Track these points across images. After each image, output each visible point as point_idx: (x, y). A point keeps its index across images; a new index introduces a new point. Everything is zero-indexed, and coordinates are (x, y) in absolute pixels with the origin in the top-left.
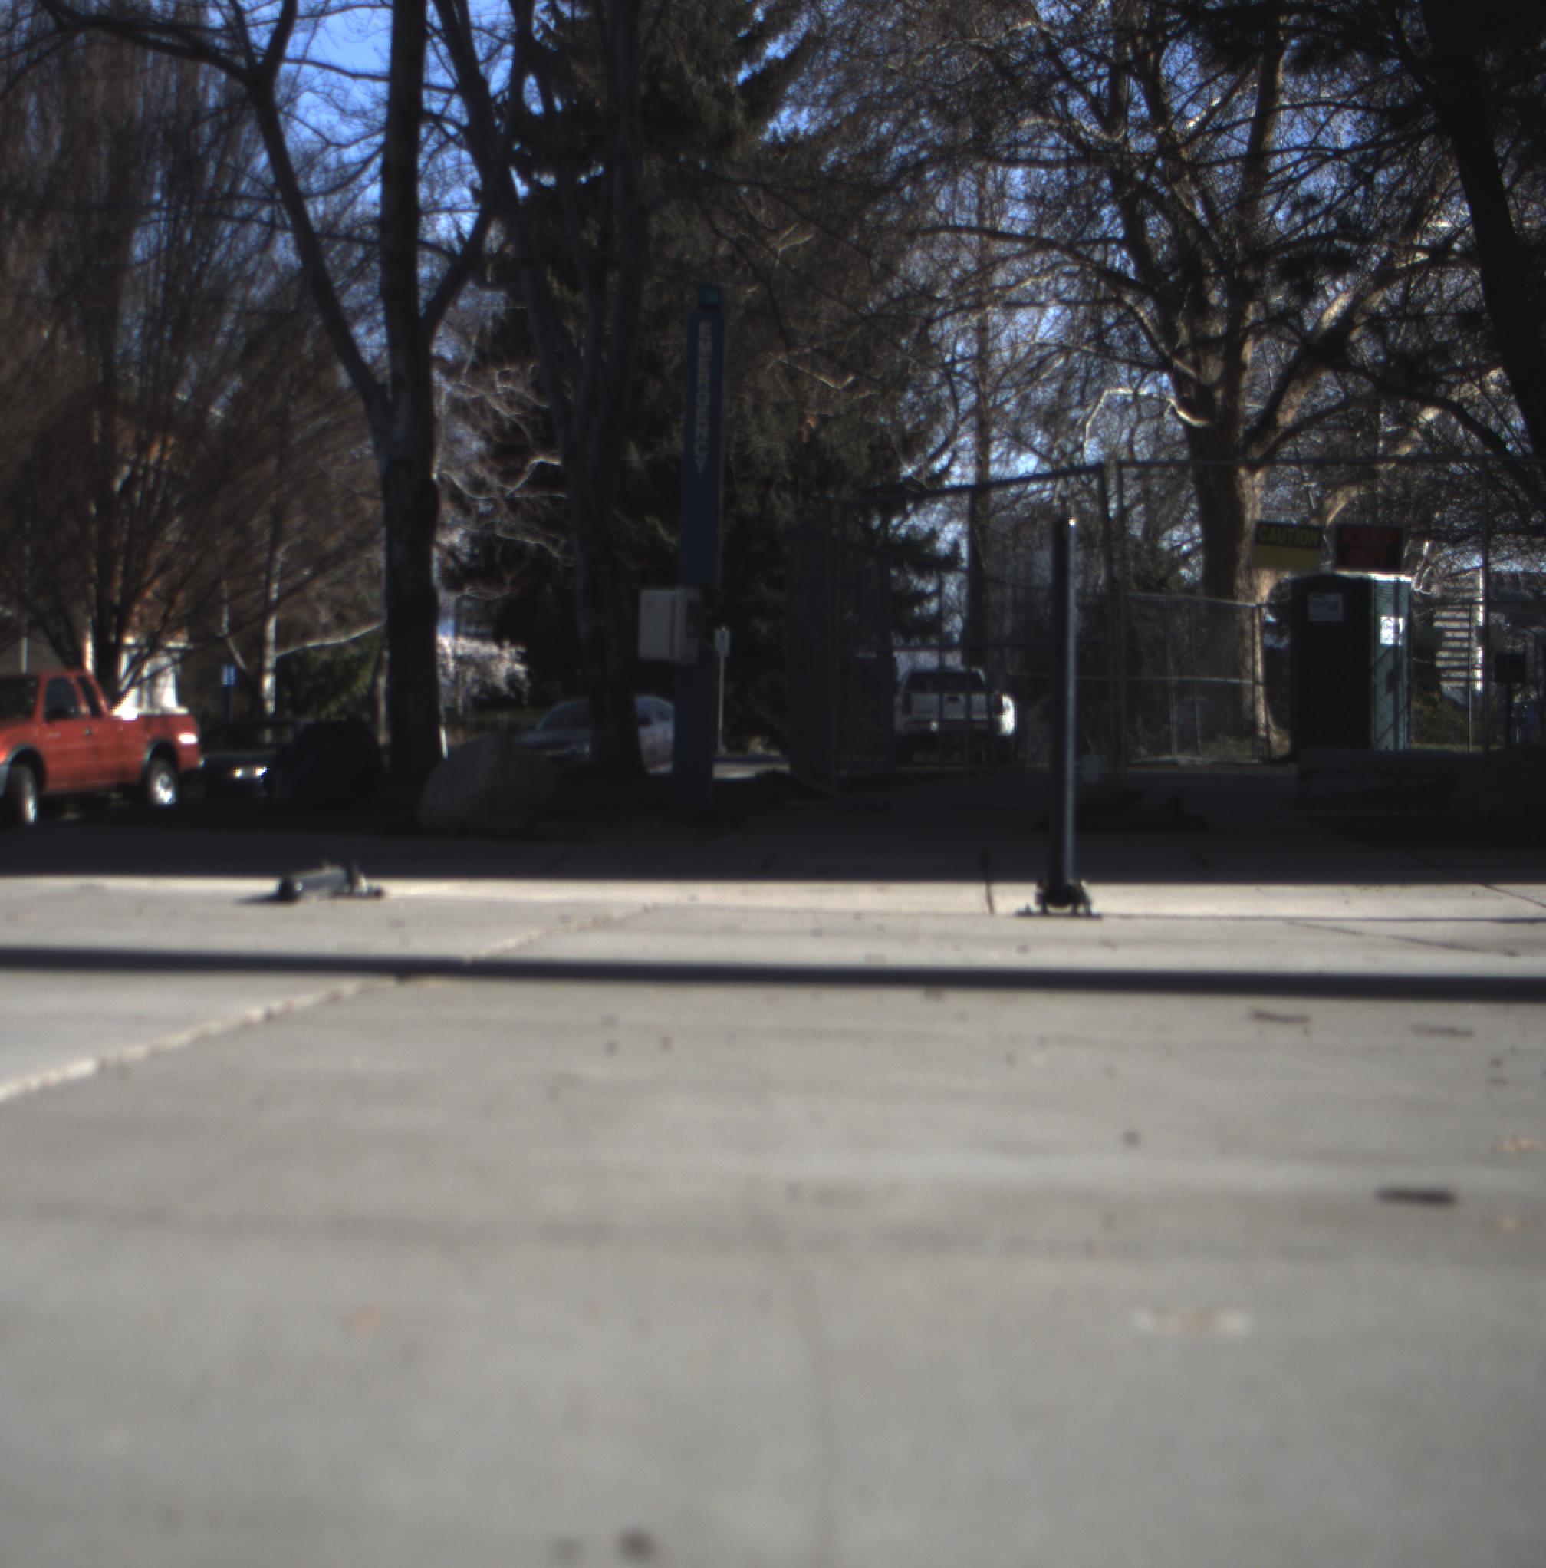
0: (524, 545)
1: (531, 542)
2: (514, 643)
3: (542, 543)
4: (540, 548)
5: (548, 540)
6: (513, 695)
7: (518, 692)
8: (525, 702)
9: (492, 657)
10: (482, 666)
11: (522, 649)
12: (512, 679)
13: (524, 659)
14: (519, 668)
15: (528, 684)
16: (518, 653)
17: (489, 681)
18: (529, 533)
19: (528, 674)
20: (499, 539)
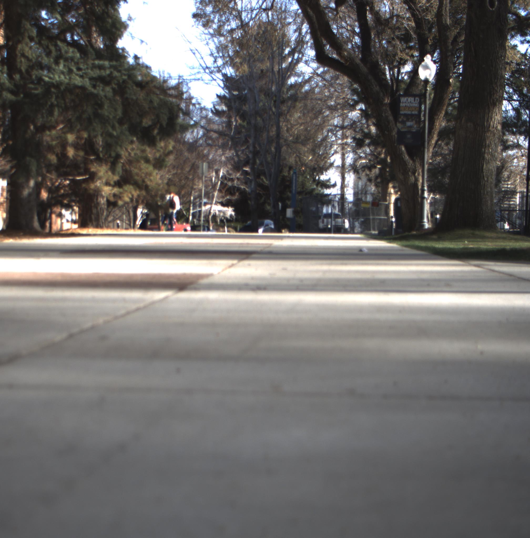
0: (241, 188)
1: (242, 187)
2: (232, 207)
3: (245, 187)
4: (244, 188)
5: (246, 187)
6: (231, 219)
7: (233, 219)
8: (234, 221)
9: (227, 211)
10: (224, 213)
11: (233, 209)
12: (231, 216)
13: (234, 211)
14: (233, 213)
15: (235, 217)
16: (233, 210)
17: (225, 216)
18: (242, 185)
19: (235, 214)
20: (235, 187)
